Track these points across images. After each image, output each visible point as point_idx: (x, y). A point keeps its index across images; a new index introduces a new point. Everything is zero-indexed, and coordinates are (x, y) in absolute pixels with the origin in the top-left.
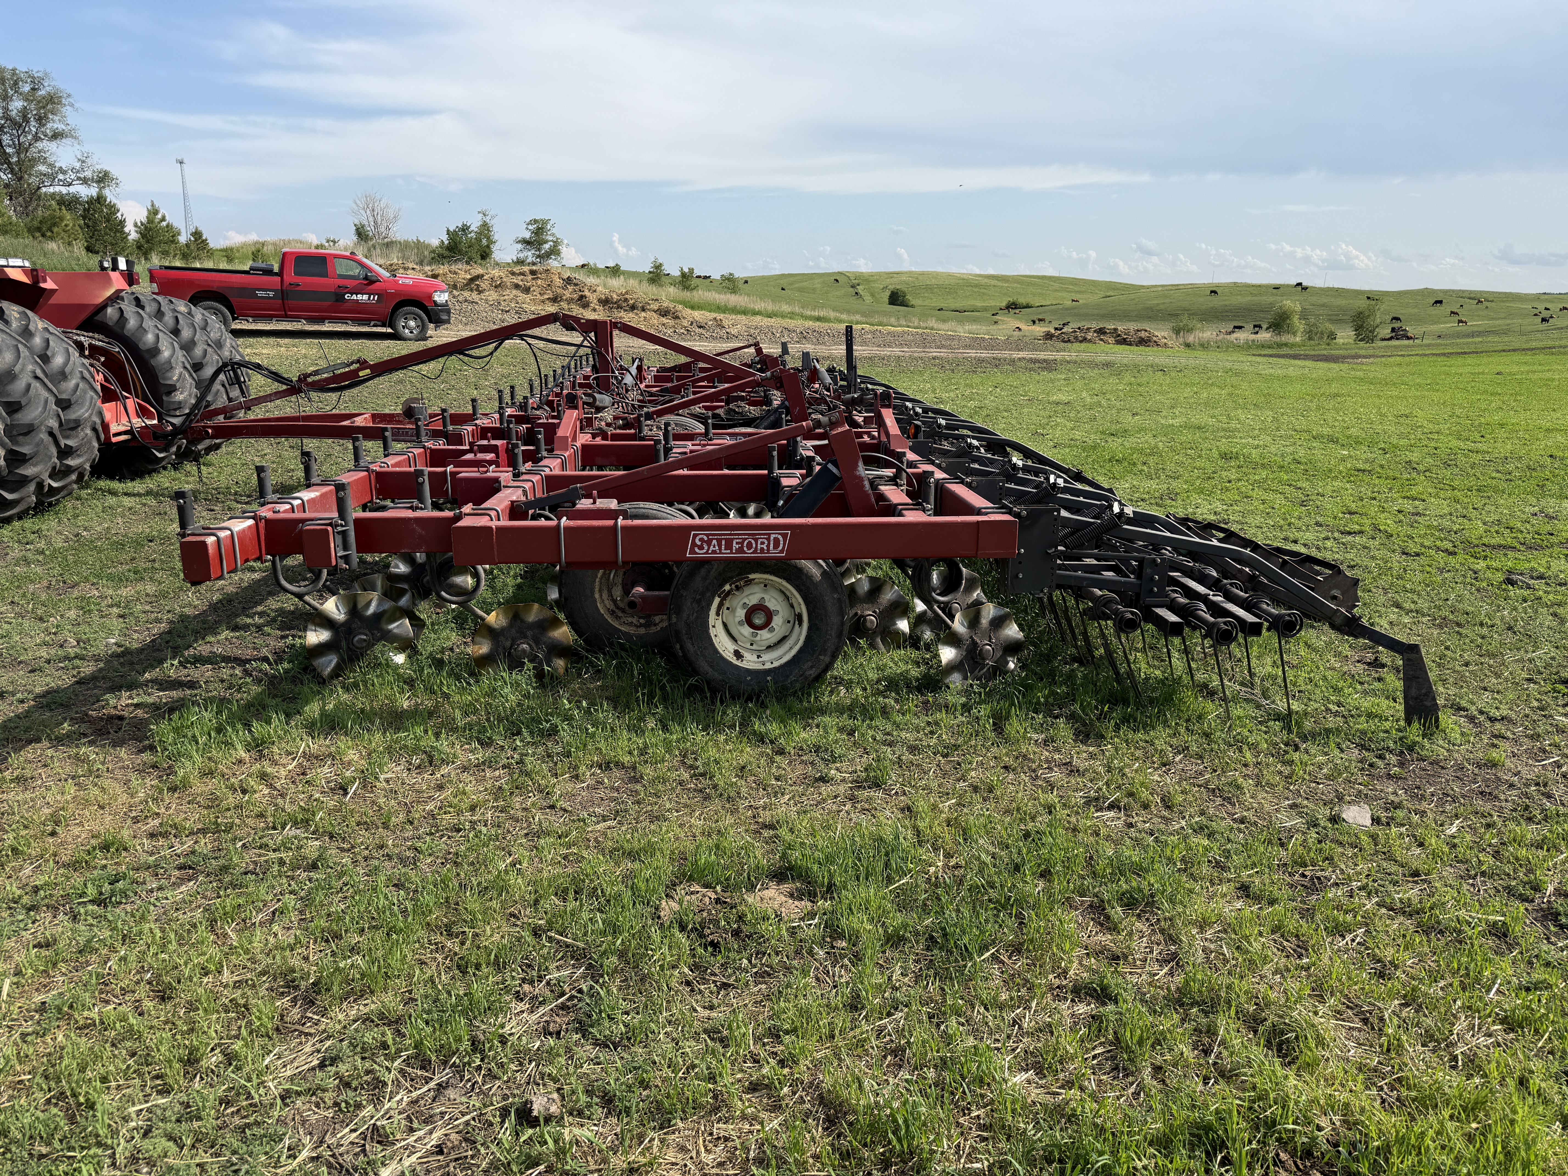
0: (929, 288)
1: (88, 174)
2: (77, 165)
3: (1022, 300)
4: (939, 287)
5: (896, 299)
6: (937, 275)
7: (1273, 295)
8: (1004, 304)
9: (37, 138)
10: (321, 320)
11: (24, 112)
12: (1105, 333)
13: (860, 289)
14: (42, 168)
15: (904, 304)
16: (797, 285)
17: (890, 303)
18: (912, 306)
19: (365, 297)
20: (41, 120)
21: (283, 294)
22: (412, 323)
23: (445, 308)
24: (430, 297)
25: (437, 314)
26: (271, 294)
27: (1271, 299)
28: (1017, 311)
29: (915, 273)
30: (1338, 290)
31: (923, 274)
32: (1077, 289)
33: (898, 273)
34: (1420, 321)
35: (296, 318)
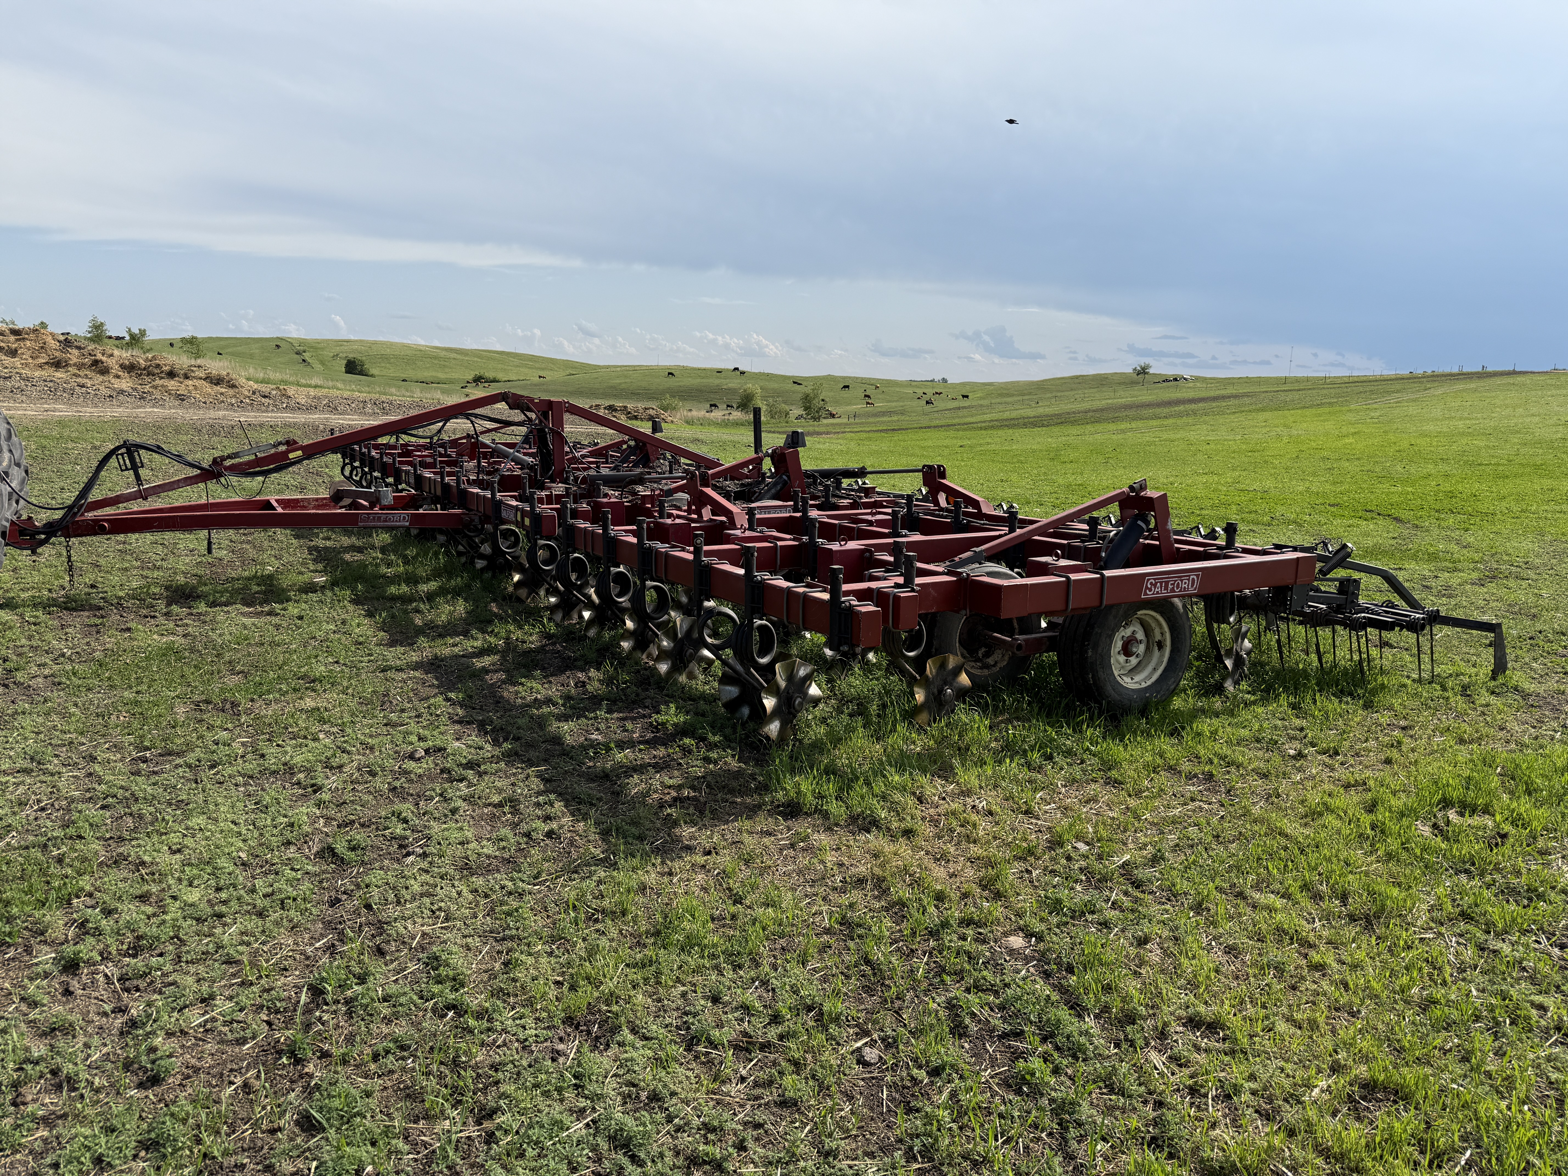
0: (384, 358)
3: (490, 375)
4: (396, 357)
5: (353, 367)
6: (391, 345)
7: (717, 377)
8: (470, 377)
12: (616, 410)
13: (307, 356)
15: (362, 373)
16: (230, 350)
17: (347, 372)
18: (372, 376)
27: (717, 382)
28: (486, 385)
29: (367, 342)
30: (768, 375)
31: (375, 343)
32: (537, 365)
33: (347, 341)
34: (837, 402)
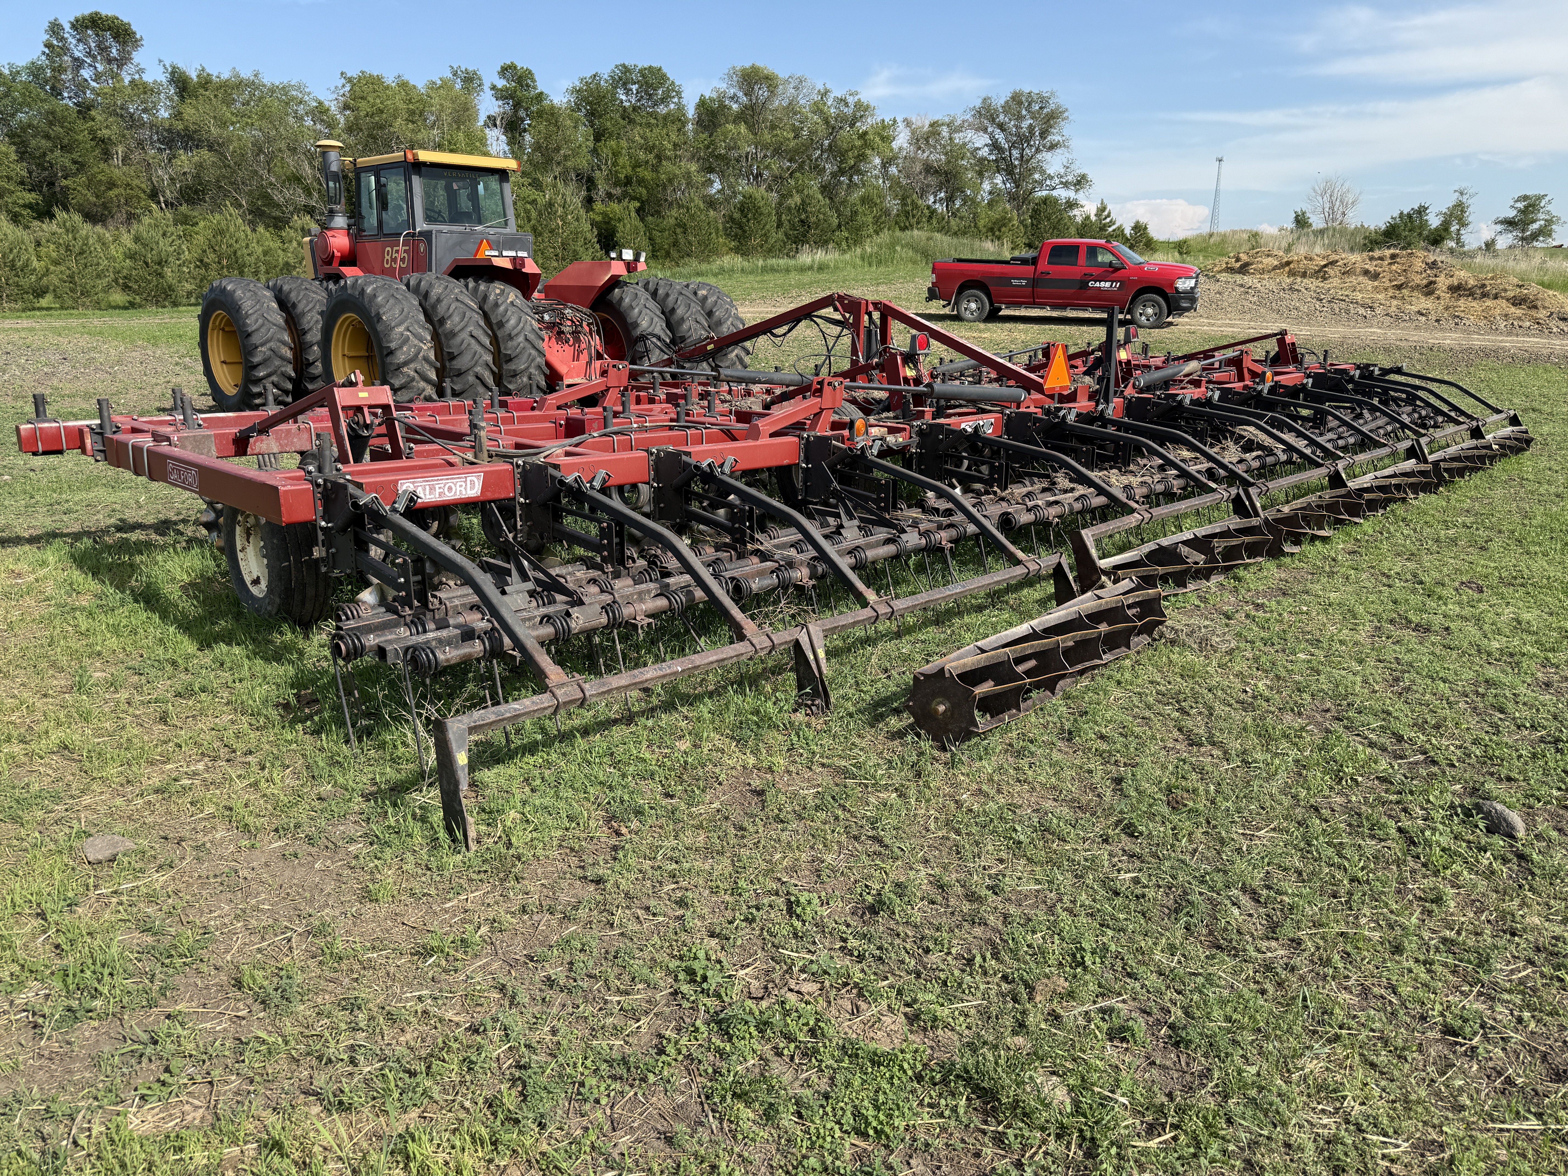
1: (1070, 178)
2: (1062, 171)
9: (1038, 150)
10: (1063, 307)
11: (1031, 128)
14: (1037, 176)
19: (1108, 284)
20: (1044, 134)
21: (1034, 282)
22: (1150, 311)
23: (1191, 296)
24: (1172, 284)
25: (1177, 301)
26: (1024, 282)
35: (1042, 306)
